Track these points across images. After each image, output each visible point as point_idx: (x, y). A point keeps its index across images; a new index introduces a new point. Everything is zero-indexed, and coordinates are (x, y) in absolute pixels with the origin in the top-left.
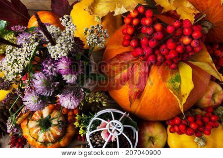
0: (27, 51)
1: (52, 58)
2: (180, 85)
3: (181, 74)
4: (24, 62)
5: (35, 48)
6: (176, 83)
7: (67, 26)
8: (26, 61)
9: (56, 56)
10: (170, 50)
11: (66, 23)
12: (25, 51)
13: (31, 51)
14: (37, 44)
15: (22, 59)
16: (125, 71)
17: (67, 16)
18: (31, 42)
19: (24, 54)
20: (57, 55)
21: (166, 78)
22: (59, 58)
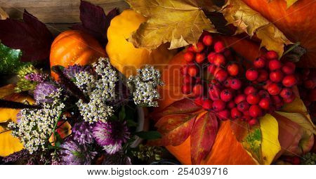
0: (49, 115)
1: (86, 121)
2: (260, 145)
3: (262, 129)
4: (47, 130)
5: (61, 112)
6: (256, 141)
7: (104, 74)
8: (49, 130)
9: (91, 119)
10: (250, 105)
11: (103, 69)
12: (46, 115)
13: (55, 116)
14: (62, 106)
15: (44, 126)
16: (186, 124)
17: (103, 59)
18: (55, 102)
19: (46, 119)
20: (93, 118)
21: (242, 137)
22: (95, 122)
